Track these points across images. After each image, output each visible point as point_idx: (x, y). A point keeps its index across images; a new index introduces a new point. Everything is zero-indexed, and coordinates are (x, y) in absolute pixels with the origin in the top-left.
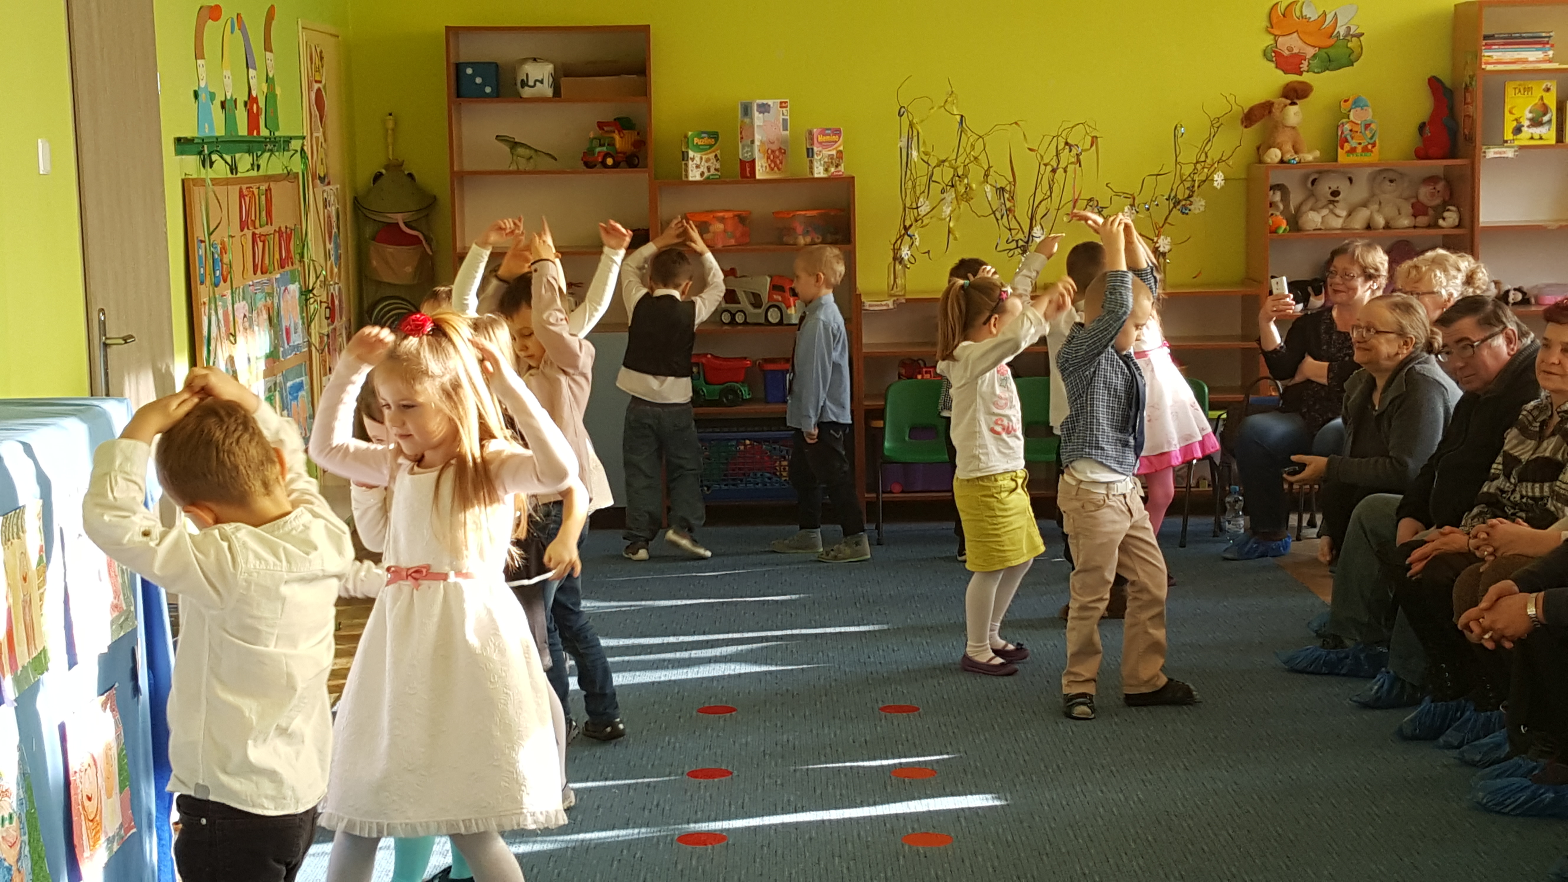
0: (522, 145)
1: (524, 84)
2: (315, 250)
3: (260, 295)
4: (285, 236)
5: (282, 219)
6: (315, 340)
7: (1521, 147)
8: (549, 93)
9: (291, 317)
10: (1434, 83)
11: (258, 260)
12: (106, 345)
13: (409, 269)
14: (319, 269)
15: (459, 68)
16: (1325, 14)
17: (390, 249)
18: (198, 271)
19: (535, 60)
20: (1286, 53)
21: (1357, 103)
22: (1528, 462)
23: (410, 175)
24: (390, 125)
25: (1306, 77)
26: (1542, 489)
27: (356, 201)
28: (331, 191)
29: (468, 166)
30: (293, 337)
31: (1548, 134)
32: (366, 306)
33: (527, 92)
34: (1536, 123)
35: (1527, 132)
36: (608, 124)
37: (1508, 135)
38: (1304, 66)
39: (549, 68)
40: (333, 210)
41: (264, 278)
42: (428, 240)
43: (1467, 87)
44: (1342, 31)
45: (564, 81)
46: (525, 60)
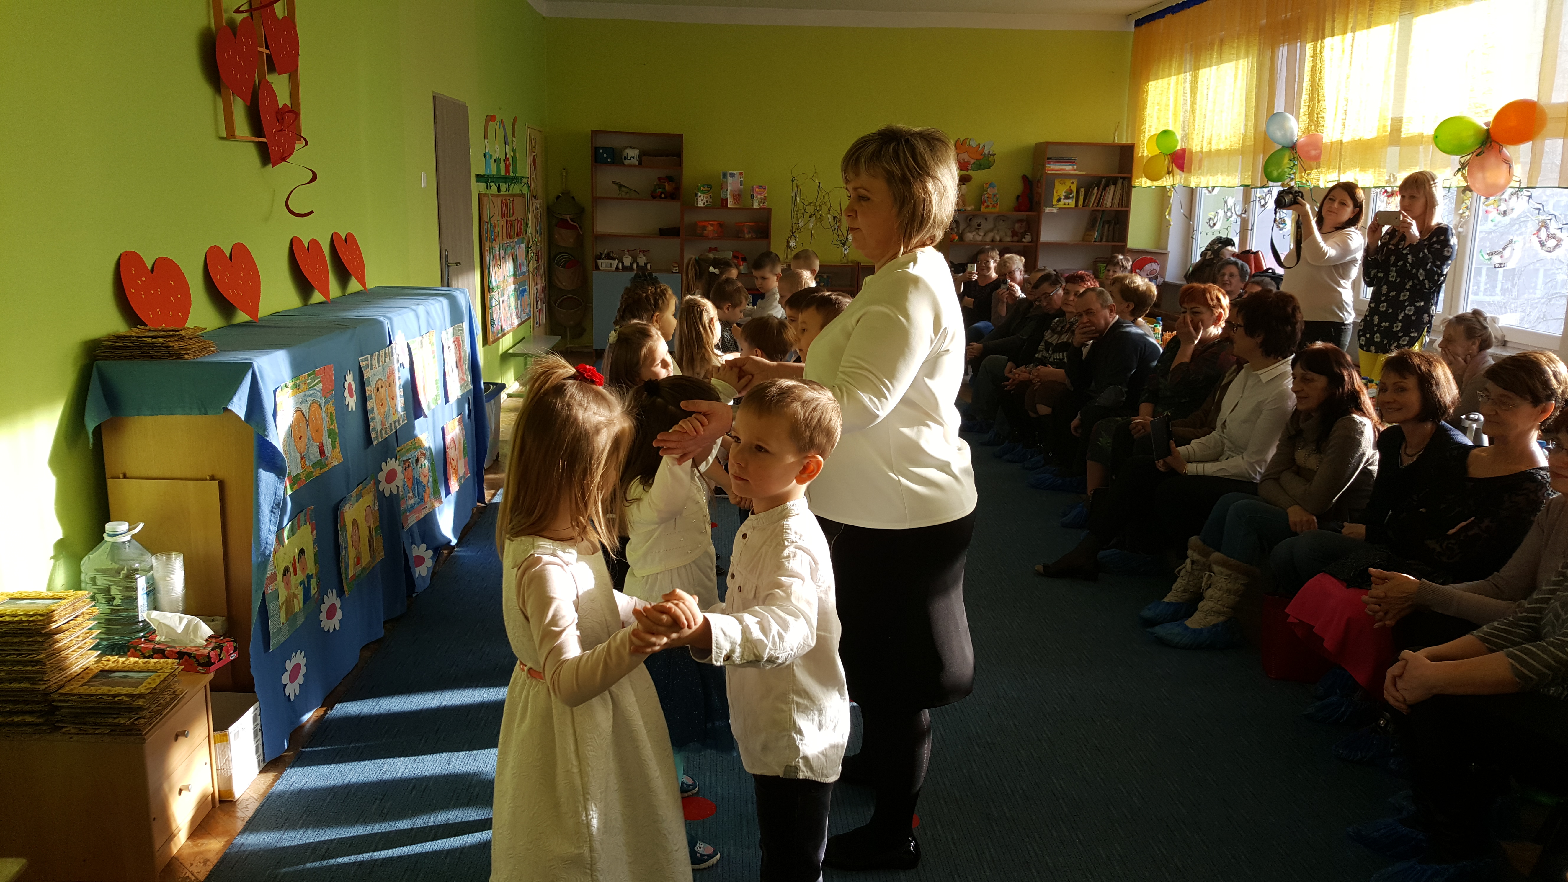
0: (624, 186)
1: (626, 158)
2: (531, 229)
3: (509, 248)
4: (520, 222)
5: (518, 214)
6: (531, 269)
7: (1060, 208)
8: (637, 163)
9: (522, 259)
10: (1025, 178)
11: (508, 232)
12: (448, 266)
13: (572, 240)
14: (534, 238)
15: (596, 150)
16: (979, 144)
17: (563, 231)
18: (485, 235)
19: (631, 147)
20: (962, 161)
21: (991, 185)
22: (1057, 344)
23: (573, 198)
24: (564, 174)
25: (970, 173)
26: (1063, 355)
27: (548, 208)
28: (538, 203)
29: (598, 195)
30: (522, 268)
31: (1071, 203)
32: (552, 256)
33: (627, 162)
34: (1067, 197)
35: (1063, 201)
36: (662, 178)
37: (1055, 203)
38: (969, 168)
39: (637, 152)
40: (539, 211)
41: (511, 241)
42: (581, 228)
43: (1038, 180)
44: (986, 152)
45: (644, 158)
46: (626, 148)
